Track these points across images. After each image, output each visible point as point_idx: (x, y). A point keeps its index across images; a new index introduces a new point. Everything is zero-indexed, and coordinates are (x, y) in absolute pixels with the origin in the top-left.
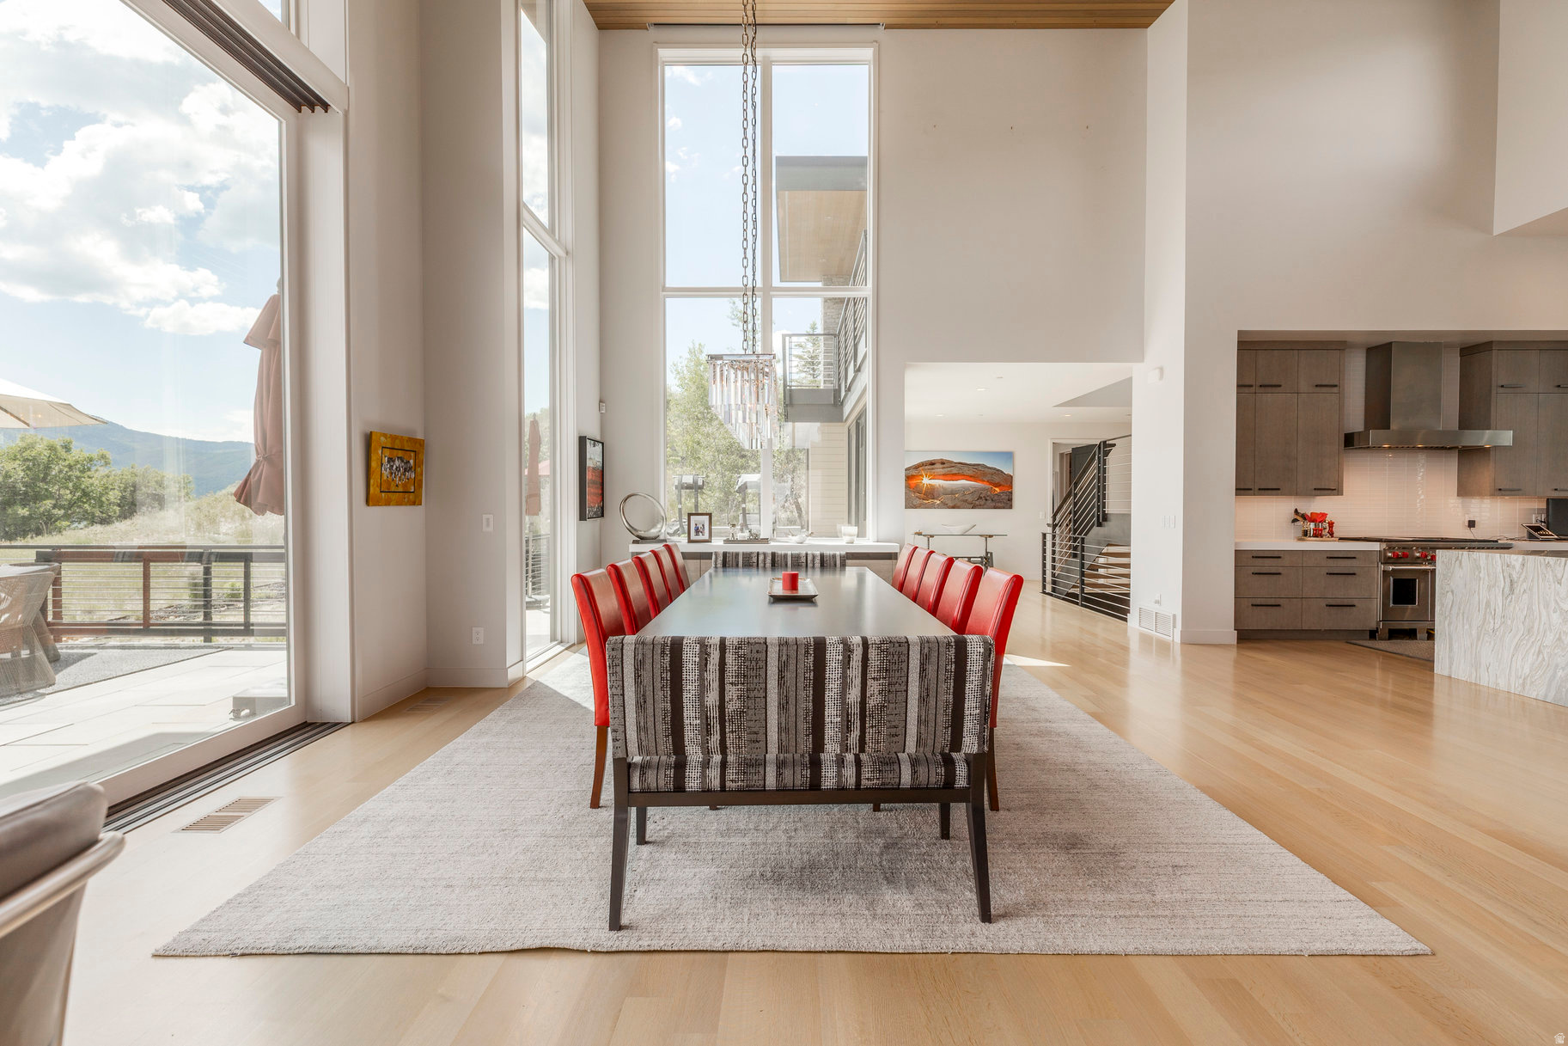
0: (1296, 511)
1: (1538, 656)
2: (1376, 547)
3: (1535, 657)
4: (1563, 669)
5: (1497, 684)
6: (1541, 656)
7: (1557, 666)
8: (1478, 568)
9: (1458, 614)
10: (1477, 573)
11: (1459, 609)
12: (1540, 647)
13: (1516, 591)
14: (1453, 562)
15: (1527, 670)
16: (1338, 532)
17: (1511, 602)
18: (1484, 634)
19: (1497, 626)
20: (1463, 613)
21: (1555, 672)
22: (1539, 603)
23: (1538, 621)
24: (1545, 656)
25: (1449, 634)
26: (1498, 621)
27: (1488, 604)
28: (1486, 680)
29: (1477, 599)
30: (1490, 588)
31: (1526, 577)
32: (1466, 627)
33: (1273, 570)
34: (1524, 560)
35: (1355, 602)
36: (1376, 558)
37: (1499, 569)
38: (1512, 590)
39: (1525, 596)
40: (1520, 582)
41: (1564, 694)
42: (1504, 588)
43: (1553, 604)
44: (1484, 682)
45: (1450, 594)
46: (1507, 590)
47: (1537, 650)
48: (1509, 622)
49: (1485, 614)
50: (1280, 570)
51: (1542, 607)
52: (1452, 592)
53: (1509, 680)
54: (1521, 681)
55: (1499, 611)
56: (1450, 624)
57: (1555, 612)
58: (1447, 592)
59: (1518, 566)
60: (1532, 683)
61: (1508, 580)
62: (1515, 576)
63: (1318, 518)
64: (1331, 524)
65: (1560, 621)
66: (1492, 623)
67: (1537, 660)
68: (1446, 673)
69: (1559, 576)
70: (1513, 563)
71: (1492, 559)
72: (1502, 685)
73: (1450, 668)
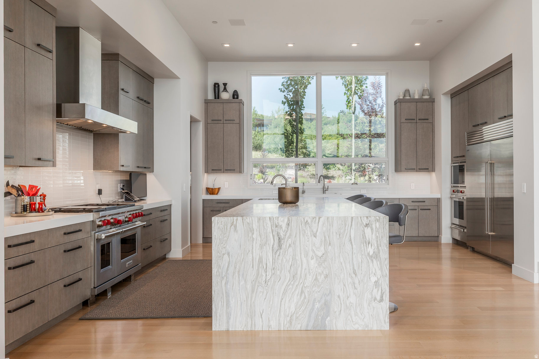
0: (8, 184)
1: (301, 296)
2: (89, 217)
3: (299, 297)
4: (319, 302)
5: (269, 326)
6: (303, 295)
7: (315, 300)
8: (252, 230)
9: (234, 273)
10: (250, 235)
11: (235, 268)
12: (302, 289)
13: (284, 246)
14: (229, 227)
15: (293, 309)
16: (49, 203)
17: (279, 255)
18: (258, 286)
19: (268, 278)
20: (239, 272)
21: (313, 305)
22: (301, 254)
23: (300, 269)
24: (306, 294)
25: (226, 292)
26: (269, 273)
27: (260, 260)
28: (260, 325)
29: (251, 257)
30: (261, 246)
31: (290, 235)
32: (242, 283)
33: (26, 260)
34: (289, 220)
35: (80, 275)
36: (89, 228)
37: (269, 230)
38: (280, 246)
39: (291, 250)
40: (286, 240)
41: (320, 321)
42: (273, 245)
43: (311, 253)
44: (258, 328)
45: (226, 256)
46: (276, 246)
47: (300, 291)
48: (278, 272)
49: (258, 270)
50: (33, 257)
51: (303, 256)
52: (228, 254)
53: (279, 320)
54: (288, 319)
55: (270, 265)
56: (226, 283)
57: (312, 259)
58: (224, 254)
59: (284, 226)
60: (297, 318)
61: (276, 238)
62: (282, 234)
63: (33, 191)
64: (44, 196)
65: (316, 265)
66: (264, 275)
67: (300, 298)
68: (224, 328)
69: (315, 230)
70: (280, 223)
71: (263, 222)
72: (274, 326)
73: (228, 322)
